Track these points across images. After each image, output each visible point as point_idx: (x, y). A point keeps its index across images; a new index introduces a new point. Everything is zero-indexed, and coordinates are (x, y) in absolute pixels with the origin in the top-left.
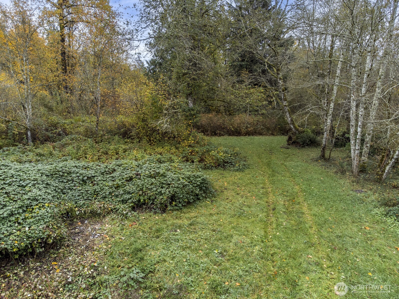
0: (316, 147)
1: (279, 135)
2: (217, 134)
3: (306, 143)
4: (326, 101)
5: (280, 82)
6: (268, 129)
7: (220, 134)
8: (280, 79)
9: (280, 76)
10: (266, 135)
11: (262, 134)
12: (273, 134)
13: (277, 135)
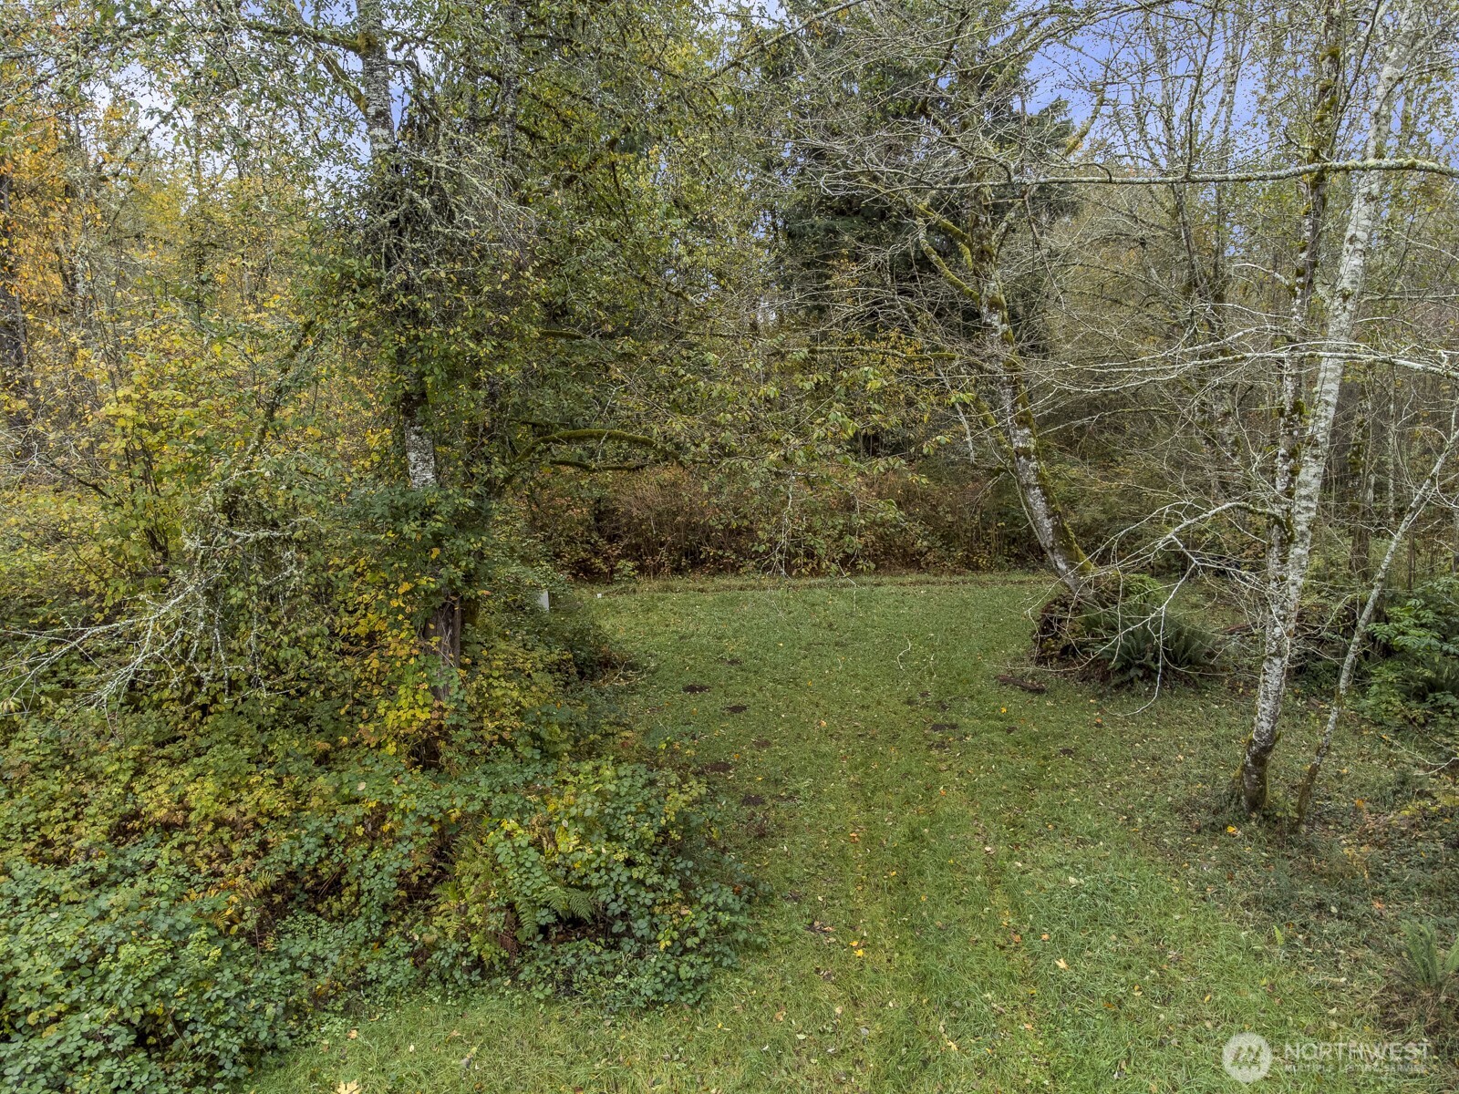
0: (1199, 691)
1: (1001, 567)
2: (704, 562)
3: (1141, 666)
4: (1286, 459)
5: (995, 320)
6: (948, 537)
7: (717, 559)
8: (995, 305)
9: (995, 286)
10: (938, 567)
11: (918, 562)
12: (970, 564)
13: (990, 570)
